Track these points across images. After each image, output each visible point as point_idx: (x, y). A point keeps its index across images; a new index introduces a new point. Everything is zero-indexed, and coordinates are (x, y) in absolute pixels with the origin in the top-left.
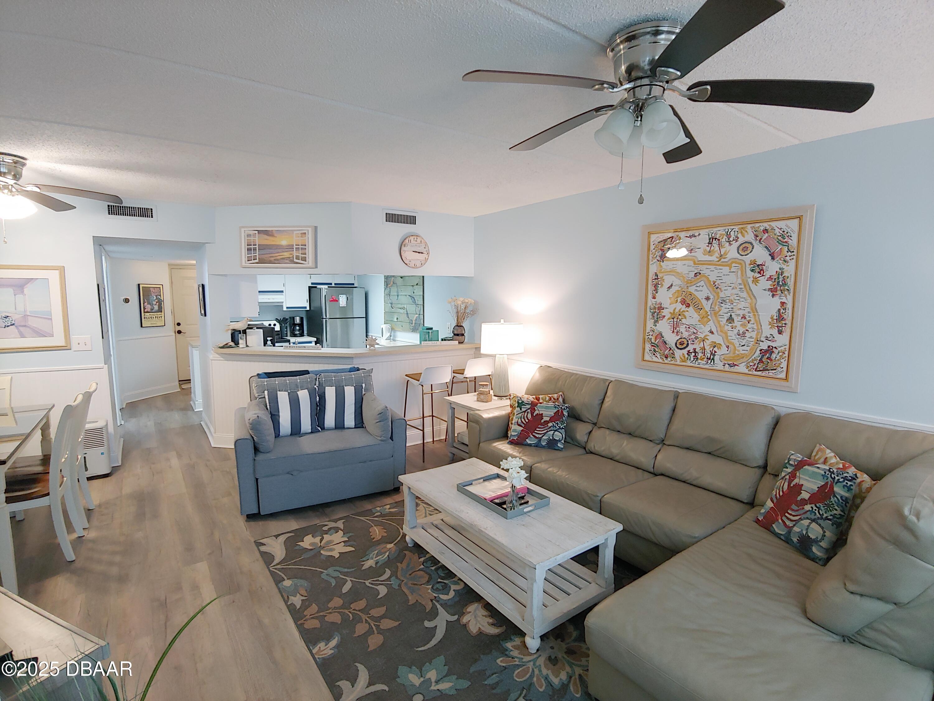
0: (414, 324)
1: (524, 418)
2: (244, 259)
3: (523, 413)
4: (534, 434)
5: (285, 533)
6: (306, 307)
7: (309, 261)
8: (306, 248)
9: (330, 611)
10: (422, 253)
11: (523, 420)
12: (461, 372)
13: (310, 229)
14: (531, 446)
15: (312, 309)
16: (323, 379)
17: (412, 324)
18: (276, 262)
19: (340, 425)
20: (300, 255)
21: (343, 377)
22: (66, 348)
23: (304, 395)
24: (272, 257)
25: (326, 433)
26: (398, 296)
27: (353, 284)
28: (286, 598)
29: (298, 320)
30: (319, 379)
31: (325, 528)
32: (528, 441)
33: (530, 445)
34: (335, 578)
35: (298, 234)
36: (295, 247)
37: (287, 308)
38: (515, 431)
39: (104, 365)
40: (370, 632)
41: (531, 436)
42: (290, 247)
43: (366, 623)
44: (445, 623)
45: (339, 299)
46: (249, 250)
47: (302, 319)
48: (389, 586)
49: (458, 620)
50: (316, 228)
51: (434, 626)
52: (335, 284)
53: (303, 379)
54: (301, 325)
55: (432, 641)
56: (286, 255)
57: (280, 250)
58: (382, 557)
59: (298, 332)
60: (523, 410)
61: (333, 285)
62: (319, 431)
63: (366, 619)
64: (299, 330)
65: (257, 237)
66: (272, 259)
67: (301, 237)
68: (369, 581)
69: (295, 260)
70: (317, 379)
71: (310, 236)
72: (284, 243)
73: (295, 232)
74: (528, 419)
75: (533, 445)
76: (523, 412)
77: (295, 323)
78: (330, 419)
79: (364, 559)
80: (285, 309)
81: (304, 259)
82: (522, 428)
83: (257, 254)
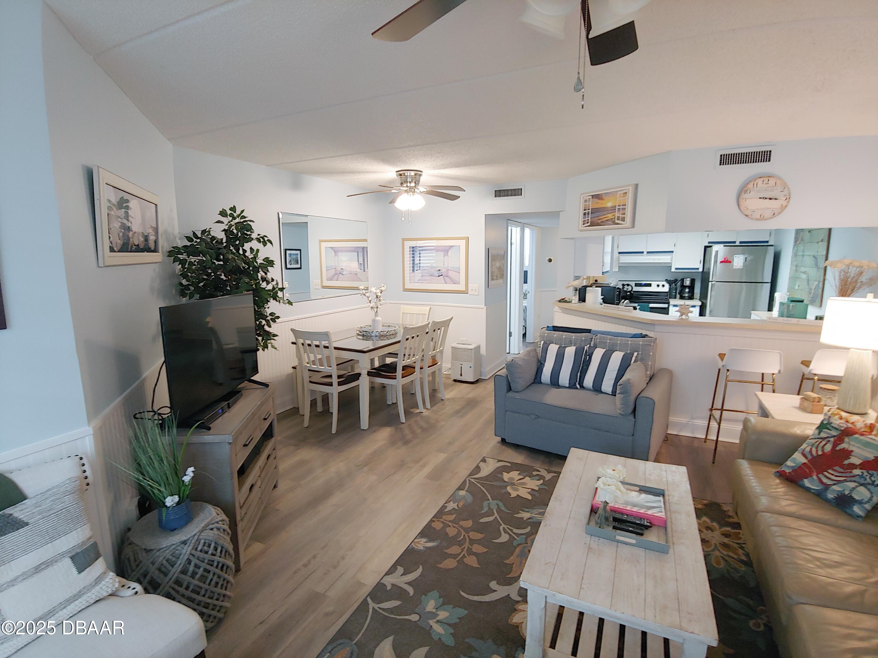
0: (812, 294)
1: (817, 448)
2: (581, 223)
3: (820, 440)
4: (820, 476)
5: (505, 461)
6: (698, 269)
7: (627, 222)
8: (625, 208)
9: (456, 526)
10: (776, 199)
11: (814, 450)
12: (806, 363)
13: (631, 188)
14: (810, 492)
15: (705, 270)
16: (598, 340)
17: (811, 294)
18: (602, 224)
19: (597, 388)
20: (621, 215)
21: (619, 342)
22: (465, 292)
23: (570, 352)
24: (600, 219)
25: (582, 392)
26: (803, 255)
27: (767, 242)
28: (449, 500)
29: (687, 282)
30: (595, 339)
31: (535, 473)
32: (807, 483)
33: (808, 489)
34: (489, 508)
35: (621, 194)
36: (617, 207)
37: (676, 269)
38: (794, 461)
39: (484, 306)
40: (454, 556)
41: (815, 477)
42: (613, 208)
43: (462, 549)
44: (506, 594)
45: (733, 260)
46: (585, 214)
47: (693, 281)
48: (512, 539)
49: (518, 602)
50: (637, 186)
51: (494, 589)
52: (741, 242)
53: (578, 337)
54: (692, 288)
55: (477, 597)
56: (610, 216)
57: (605, 212)
58: (540, 517)
59: (687, 295)
60: (823, 435)
61: (738, 244)
62: (577, 388)
63: (465, 547)
64: (689, 292)
65: (591, 201)
66: (600, 221)
67: (623, 197)
68: (505, 526)
69: (617, 221)
70: (593, 339)
71: (630, 195)
72: (609, 205)
73: (619, 193)
74: (823, 451)
75: (813, 491)
76: (821, 438)
77: (684, 284)
78: (589, 380)
79: (526, 510)
80: (673, 270)
81: (623, 219)
82: (805, 461)
83: (589, 218)
